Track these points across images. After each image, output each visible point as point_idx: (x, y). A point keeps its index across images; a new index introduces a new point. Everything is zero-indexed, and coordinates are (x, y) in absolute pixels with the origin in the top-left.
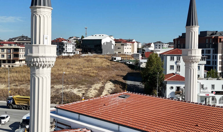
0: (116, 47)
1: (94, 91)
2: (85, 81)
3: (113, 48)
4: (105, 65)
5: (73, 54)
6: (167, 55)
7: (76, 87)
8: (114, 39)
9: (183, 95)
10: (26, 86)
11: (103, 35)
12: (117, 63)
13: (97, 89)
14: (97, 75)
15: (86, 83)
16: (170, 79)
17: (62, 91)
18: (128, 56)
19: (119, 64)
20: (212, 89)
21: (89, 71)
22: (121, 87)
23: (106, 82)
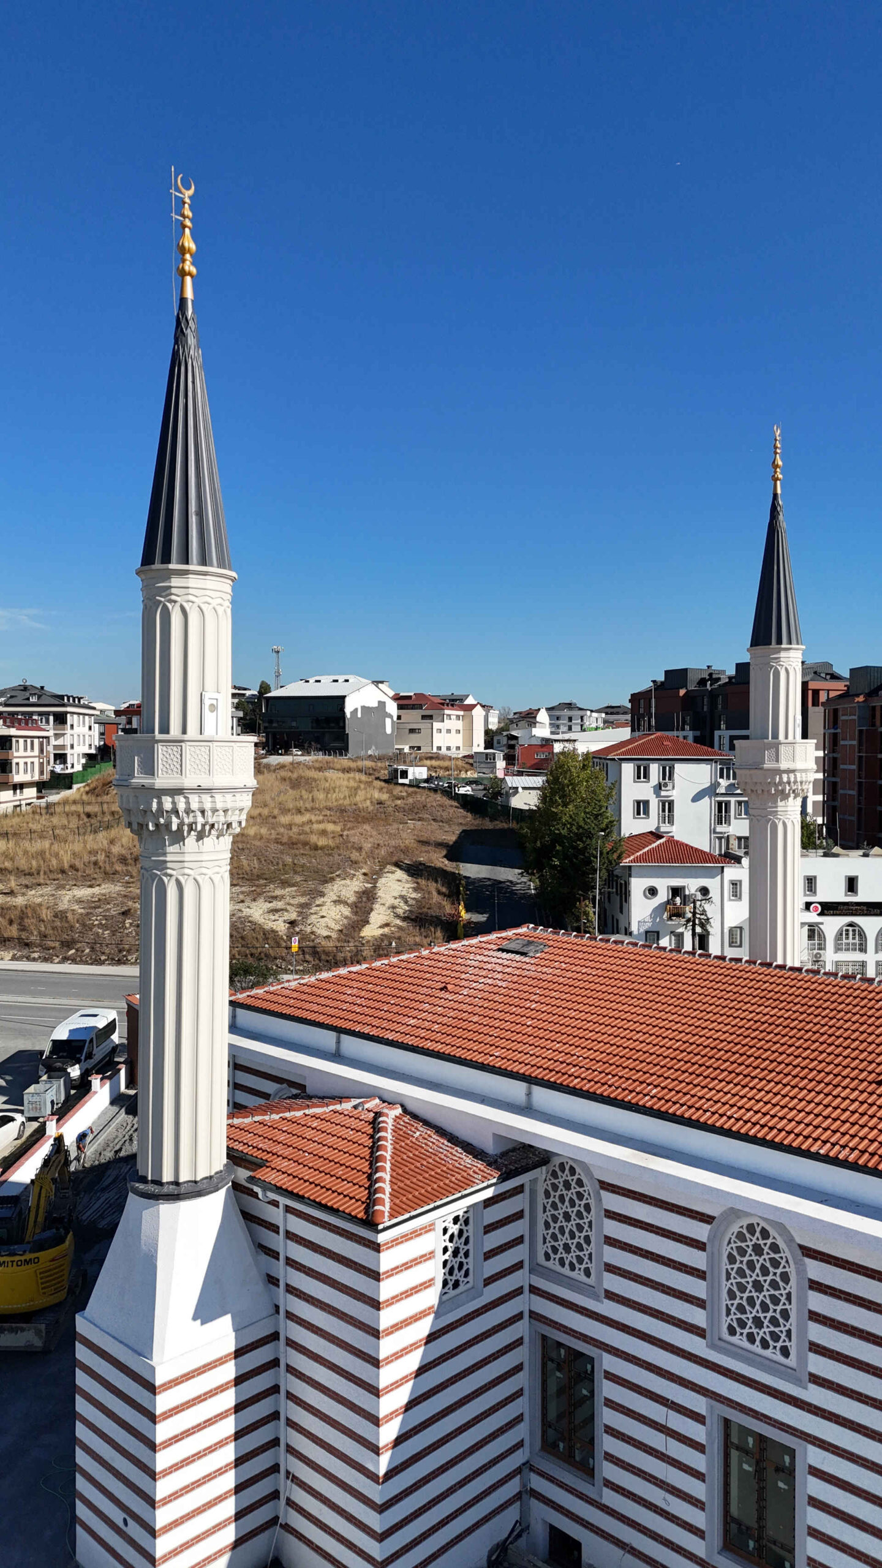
0: (401, 726)
1: (333, 908)
2: (295, 869)
3: (389, 730)
4: (368, 802)
6: (619, 759)
7: (260, 894)
8: (391, 693)
9: (697, 922)
10: (53, 895)
11: (346, 677)
13: (345, 903)
15: (298, 878)
16: (643, 859)
18: (453, 762)
19: (422, 797)
20: (805, 895)
23: (381, 870)
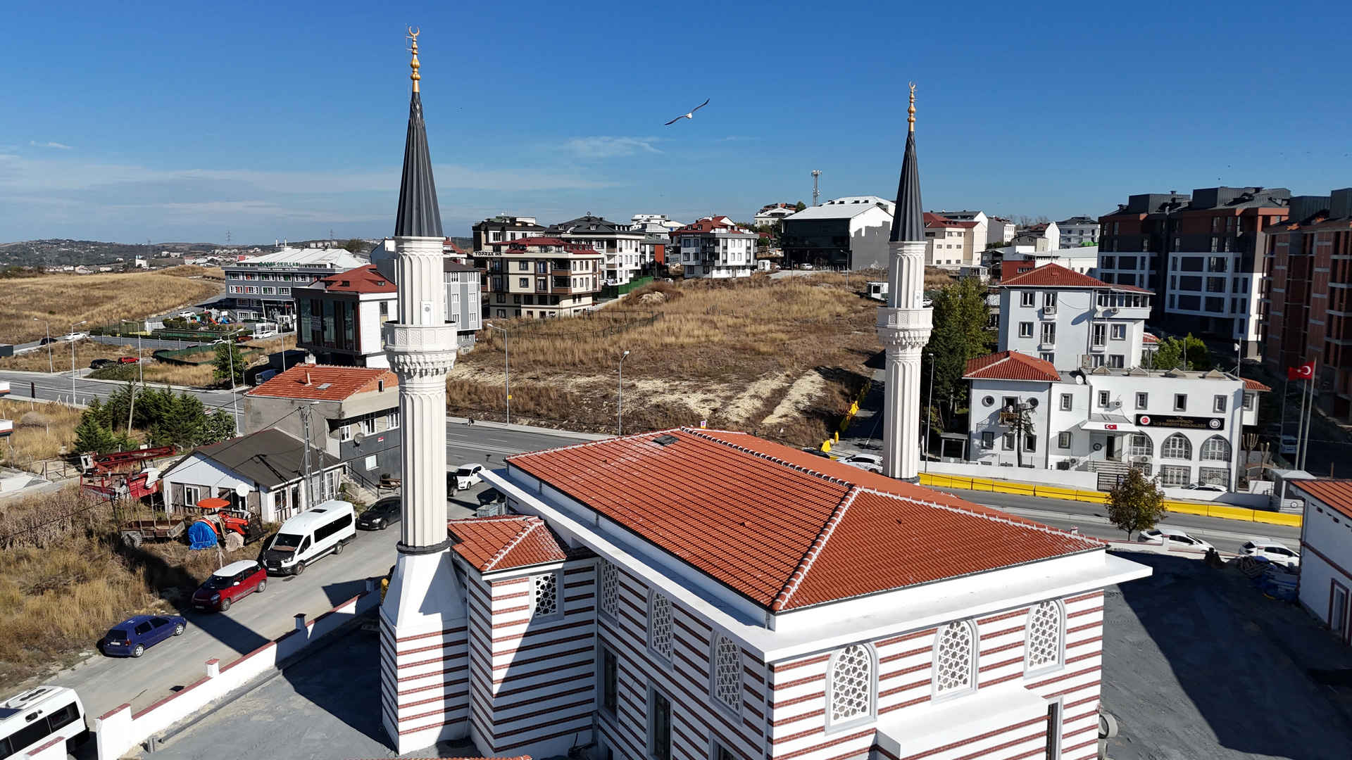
1: (749, 401)
2: (734, 369)
4: (827, 316)
5: (747, 273)
6: (1010, 288)
7: (699, 388)
9: (1023, 426)
10: (563, 381)
12: (874, 307)
13: (760, 398)
14: (783, 349)
15: (734, 377)
16: (984, 374)
17: (655, 400)
18: (938, 276)
20: (1137, 408)
21: (763, 337)
22: (846, 391)
23: (803, 372)
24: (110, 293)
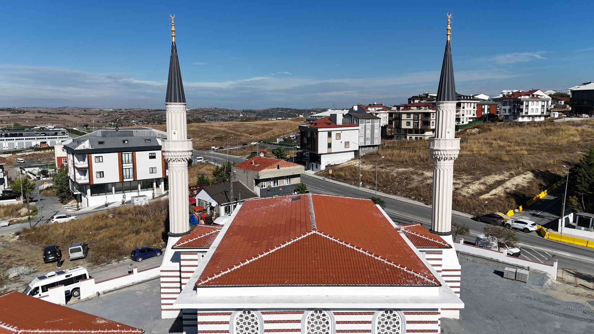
1: (478, 185)
2: (482, 168)
13: (486, 184)
14: (518, 159)
15: (478, 172)
21: (513, 153)
24: (271, 127)
